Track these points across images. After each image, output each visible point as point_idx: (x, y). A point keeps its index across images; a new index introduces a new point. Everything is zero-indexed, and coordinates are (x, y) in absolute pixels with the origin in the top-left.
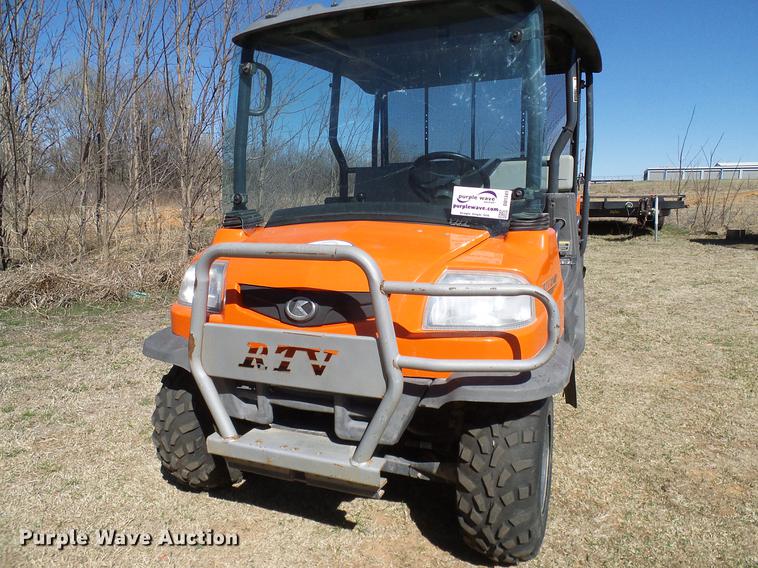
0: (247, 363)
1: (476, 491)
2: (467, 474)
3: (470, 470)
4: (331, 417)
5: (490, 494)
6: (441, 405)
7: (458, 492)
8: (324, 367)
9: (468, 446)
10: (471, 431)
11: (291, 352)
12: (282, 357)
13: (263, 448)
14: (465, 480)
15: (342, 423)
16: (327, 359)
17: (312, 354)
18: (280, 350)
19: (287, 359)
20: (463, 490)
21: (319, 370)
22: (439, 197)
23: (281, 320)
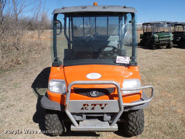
0: (82, 109)
1: (134, 126)
2: (131, 122)
3: (132, 121)
4: (103, 117)
5: (137, 126)
6: (128, 110)
7: (128, 126)
8: (104, 108)
9: (131, 117)
10: (131, 113)
11: (95, 105)
12: (93, 106)
13: (87, 127)
14: (131, 124)
15: (106, 117)
16: (105, 106)
17: (101, 105)
18: (92, 105)
19: (94, 107)
20: (130, 125)
21: (102, 108)
23: (88, 96)
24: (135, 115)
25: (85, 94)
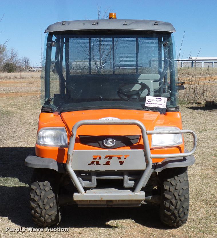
1: (172, 199)
2: (168, 194)
3: (169, 192)
4: (122, 181)
5: (177, 198)
6: (161, 171)
7: (164, 201)
8: (123, 161)
9: (168, 185)
10: (167, 180)
11: (111, 158)
12: (107, 160)
14: (167, 196)
15: (127, 182)
16: (125, 158)
17: (119, 158)
18: (106, 157)
19: (109, 160)
20: (167, 199)
21: (121, 163)
22: (132, 99)
23: (100, 147)
24: (173, 182)
25: (97, 144)
